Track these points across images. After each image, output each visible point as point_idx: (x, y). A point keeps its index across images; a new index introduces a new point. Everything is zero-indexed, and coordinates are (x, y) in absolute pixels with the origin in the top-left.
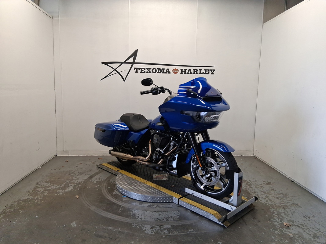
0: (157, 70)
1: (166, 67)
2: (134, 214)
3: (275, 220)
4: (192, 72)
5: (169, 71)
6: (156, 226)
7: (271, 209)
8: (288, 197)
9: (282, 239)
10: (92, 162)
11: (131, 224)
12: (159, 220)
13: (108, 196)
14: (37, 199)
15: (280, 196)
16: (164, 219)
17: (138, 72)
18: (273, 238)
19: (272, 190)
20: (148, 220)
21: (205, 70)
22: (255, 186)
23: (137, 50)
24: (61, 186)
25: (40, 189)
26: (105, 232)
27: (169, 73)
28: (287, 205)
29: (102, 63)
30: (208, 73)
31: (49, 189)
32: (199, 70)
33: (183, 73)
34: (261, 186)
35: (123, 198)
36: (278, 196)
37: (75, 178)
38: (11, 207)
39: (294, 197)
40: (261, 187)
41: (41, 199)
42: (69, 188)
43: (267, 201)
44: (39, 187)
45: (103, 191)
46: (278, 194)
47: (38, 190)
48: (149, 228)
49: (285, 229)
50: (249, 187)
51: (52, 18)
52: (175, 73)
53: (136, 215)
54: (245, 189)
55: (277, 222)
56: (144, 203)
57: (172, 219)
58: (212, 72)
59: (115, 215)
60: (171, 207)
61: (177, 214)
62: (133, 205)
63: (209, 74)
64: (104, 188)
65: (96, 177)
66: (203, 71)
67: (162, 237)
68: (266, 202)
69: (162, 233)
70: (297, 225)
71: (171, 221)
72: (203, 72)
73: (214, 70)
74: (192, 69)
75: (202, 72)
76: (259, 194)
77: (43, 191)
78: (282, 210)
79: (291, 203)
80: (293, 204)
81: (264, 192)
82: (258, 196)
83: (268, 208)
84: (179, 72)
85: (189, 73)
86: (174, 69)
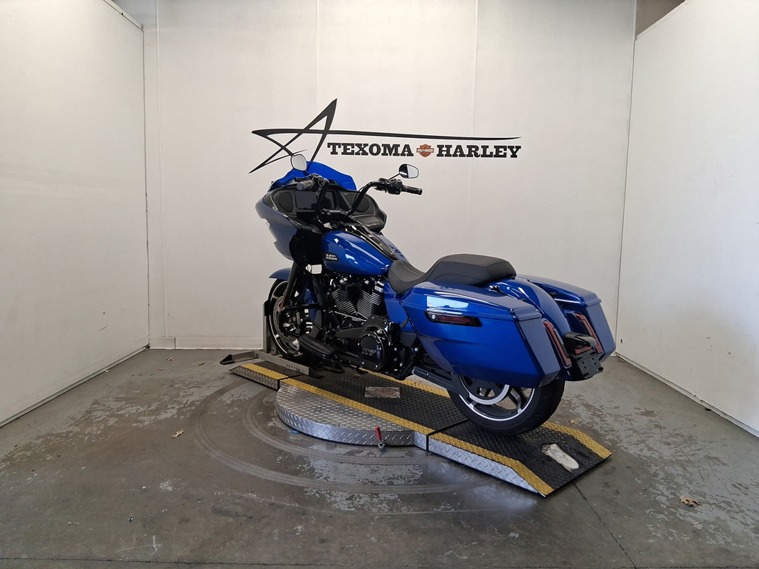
0: (382, 148)
1: (402, 142)
2: (312, 470)
3: (659, 490)
5: (409, 150)
6: (360, 495)
7: (650, 466)
8: (696, 444)
9: (674, 531)
11: (301, 489)
12: (370, 483)
13: (256, 430)
14: (89, 433)
15: (676, 439)
16: (381, 481)
17: (337, 153)
18: (651, 529)
19: (657, 426)
20: (344, 482)
21: (495, 147)
23: (334, 102)
24: (149, 409)
25: (98, 414)
26: (238, 504)
27: (410, 154)
28: (692, 458)
29: (253, 132)
30: (502, 154)
31: (119, 413)
32: (482, 147)
33: (442, 156)
34: (629, 417)
35: (291, 435)
36: (669, 440)
37: (185, 392)
38: (27, 447)
39: (711, 442)
40: (630, 420)
41: (99, 432)
42: (166, 413)
43: (641, 450)
44: (99, 410)
45: (244, 420)
46: (671, 435)
47: (95, 416)
48: (344, 498)
49: (682, 511)
50: (598, 420)
51: (142, 28)
52: (425, 154)
53: (316, 471)
54: (589, 423)
55: (663, 494)
56: (338, 445)
57: (403, 482)
58: (512, 151)
59: (265, 470)
60: (402, 457)
61: (415, 471)
62: (312, 449)
63: (505, 156)
64: (248, 415)
65: (232, 392)
66: (491, 150)
67: (372, 518)
68: (639, 453)
69: (374, 510)
70: (714, 504)
71: (398, 485)
72: (491, 153)
73: (518, 148)
74: (464, 144)
75: (488, 153)
76: (623, 434)
77: (105, 416)
78: (677, 470)
79: (702, 454)
80: (708, 457)
81: (635, 431)
82: (619, 438)
83: (643, 465)
84: (433, 152)
85: (458, 154)
86: (421, 146)
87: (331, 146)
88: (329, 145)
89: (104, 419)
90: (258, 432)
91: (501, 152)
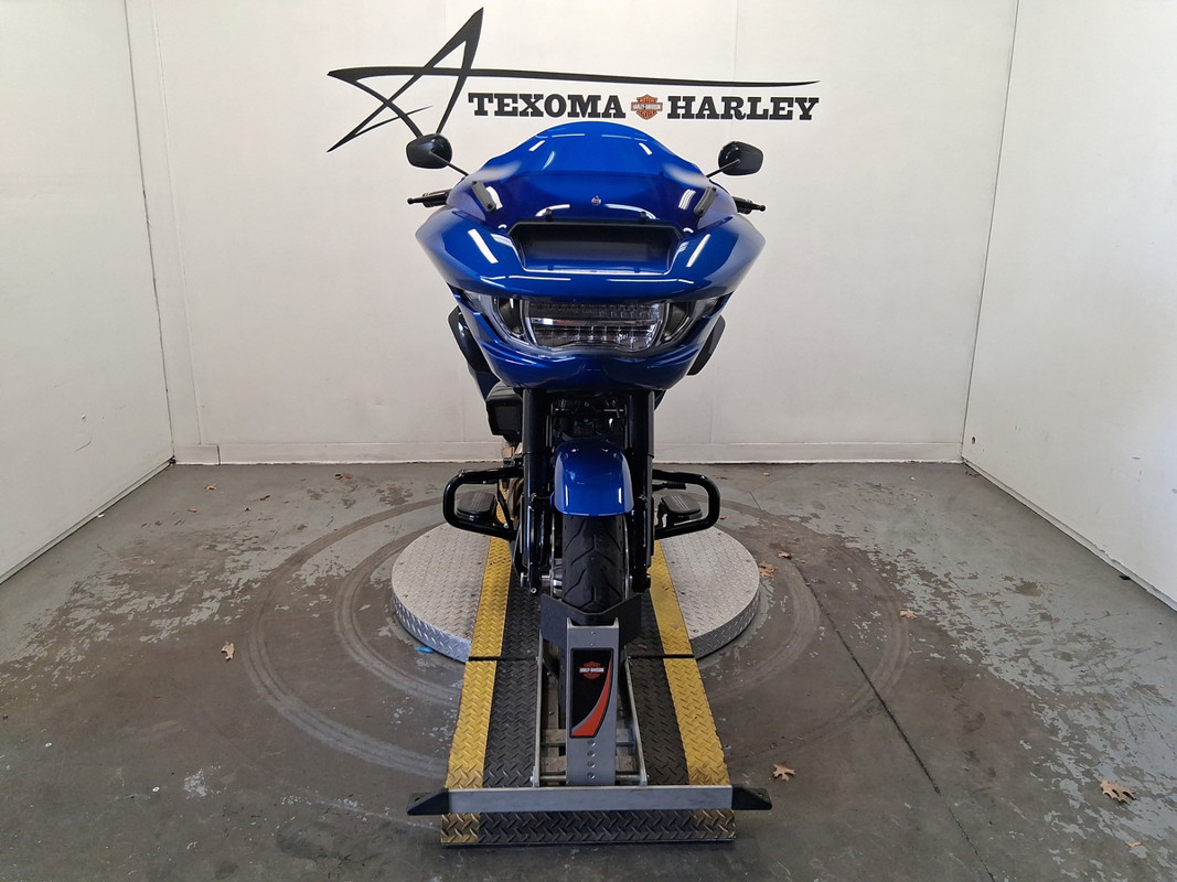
0: (568, 103)
1: (605, 91)
3: (1062, 765)
4: (720, 108)
5: (618, 107)
7: (1041, 710)
8: (1114, 655)
9: (1099, 865)
10: (309, 491)
13: (358, 647)
14: (62, 662)
15: (1077, 647)
17: (485, 113)
18: (1058, 859)
19: (1045, 617)
21: (773, 99)
22: (968, 602)
23: (480, 12)
24: (170, 601)
25: (81, 614)
27: (620, 114)
28: (1112, 690)
29: (331, 74)
30: (785, 113)
31: (119, 611)
32: (750, 99)
33: (677, 116)
34: (997, 598)
35: (419, 657)
36: (1071, 647)
37: (234, 561)
39: (1138, 651)
40: (997, 604)
41: (80, 658)
42: (201, 609)
43: (1023, 674)
44: (82, 606)
45: (336, 622)
46: (1070, 637)
47: (73, 620)
49: (1106, 815)
50: (943, 605)
52: (646, 114)
54: (929, 613)
55: (1069, 776)
58: (803, 107)
59: (374, 741)
63: (789, 116)
64: (345, 612)
65: (318, 558)
66: (766, 105)
68: (1021, 679)
70: (1160, 796)
72: (766, 111)
73: (814, 101)
74: (717, 94)
75: (760, 111)
76: (990, 637)
77: (92, 621)
78: (1088, 717)
79: (1126, 680)
80: (1137, 686)
81: (1009, 631)
82: (983, 646)
83: (1030, 707)
84: (661, 110)
85: (707, 113)
86: (638, 99)
87: (476, 100)
88: (471, 97)
89: (90, 626)
90: (361, 652)
91: (783, 109)
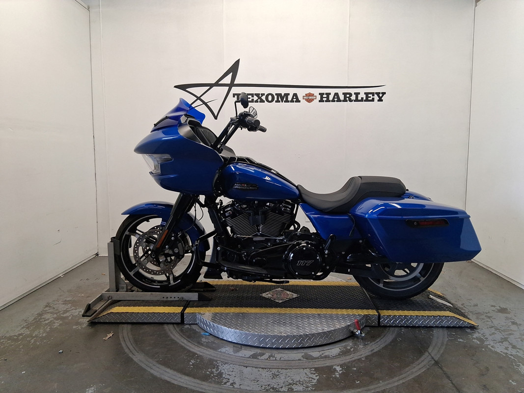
0: (276, 97)
1: (291, 91)
2: (220, 375)
4: (342, 97)
5: (297, 98)
7: (519, 366)
12: (271, 390)
13: (174, 332)
14: (36, 336)
16: (282, 387)
19: (514, 323)
20: (248, 388)
21: (365, 93)
23: (237, 62)
25: (47, 316)
27: (298, 101)
29: (175, 87)
30: (371, 99)
31: (65, 315)
32: (355, 94)
33: (323, 101)
34: (488, 315)
35: (203, 337)
40: (489, 317)
41: (44, 335)
43: (507, 349)
44: (48, 313)
47: (44, 318)
51: (88, 8)
52: (309, 101)
53: (224, 376)
56: (243, 348)
57: (301, 388)
58: (379, 96)
59: (179, 375)
60: (299, 360)
61: (311, 376)
62: (220, 352)
63: (373, 100)
71: (297, 391)
72: (362, 98)
73: (384, 93)
74: (340, 92)
75: (359, 98)
76: (487, 332)
77: (53, 319)
81: (496, 329)
82: (484, 336)
83: (512, 365)
84: (316, 99)
85: (336, 99)
86: (306, 95)
87: (236, 96)
88: (234, 95)
89: (51, 321)
90: (176, 334)
91: (370, 97)
